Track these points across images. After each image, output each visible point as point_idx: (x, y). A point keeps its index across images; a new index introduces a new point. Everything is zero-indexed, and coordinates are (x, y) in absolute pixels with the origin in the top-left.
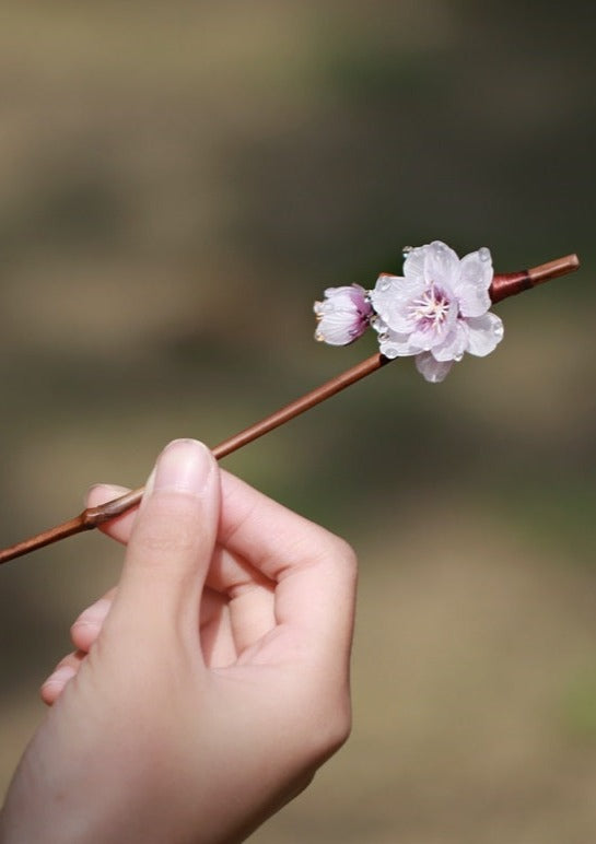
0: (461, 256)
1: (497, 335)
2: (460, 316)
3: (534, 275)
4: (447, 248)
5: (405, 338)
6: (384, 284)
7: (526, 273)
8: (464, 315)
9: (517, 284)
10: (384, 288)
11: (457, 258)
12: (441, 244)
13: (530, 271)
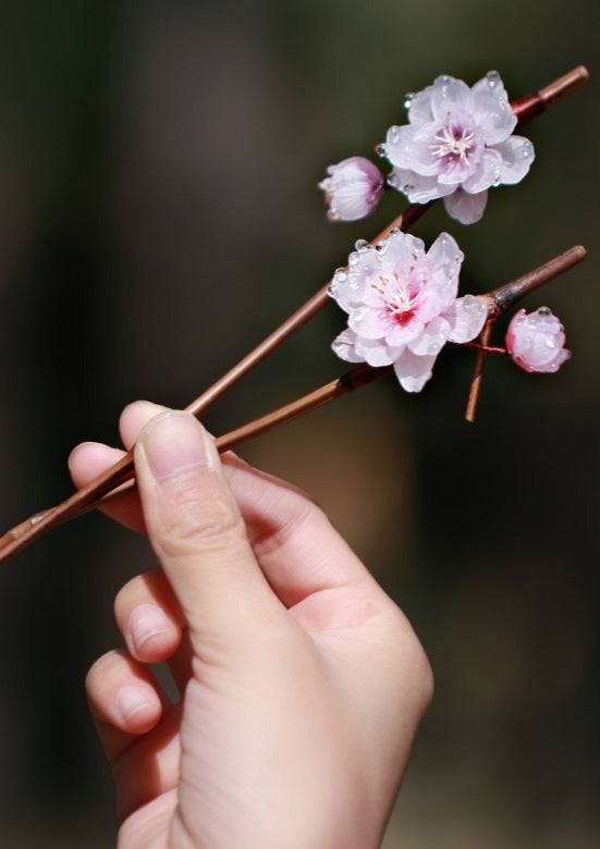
0: (471, 84)
1: (526, 158)
2: (486, 146)
3: (546, 94)
4: (453, 80)
5: (432, 181)
6: (395, 134)
7: (536, 95)
8: (488, 144)
9: (532, 108)
10: (396, 140)
11: (466, 87)
12: (445, 78)
13: (540, 93)
